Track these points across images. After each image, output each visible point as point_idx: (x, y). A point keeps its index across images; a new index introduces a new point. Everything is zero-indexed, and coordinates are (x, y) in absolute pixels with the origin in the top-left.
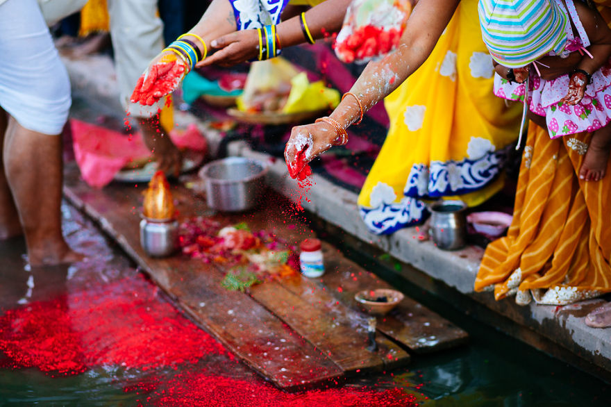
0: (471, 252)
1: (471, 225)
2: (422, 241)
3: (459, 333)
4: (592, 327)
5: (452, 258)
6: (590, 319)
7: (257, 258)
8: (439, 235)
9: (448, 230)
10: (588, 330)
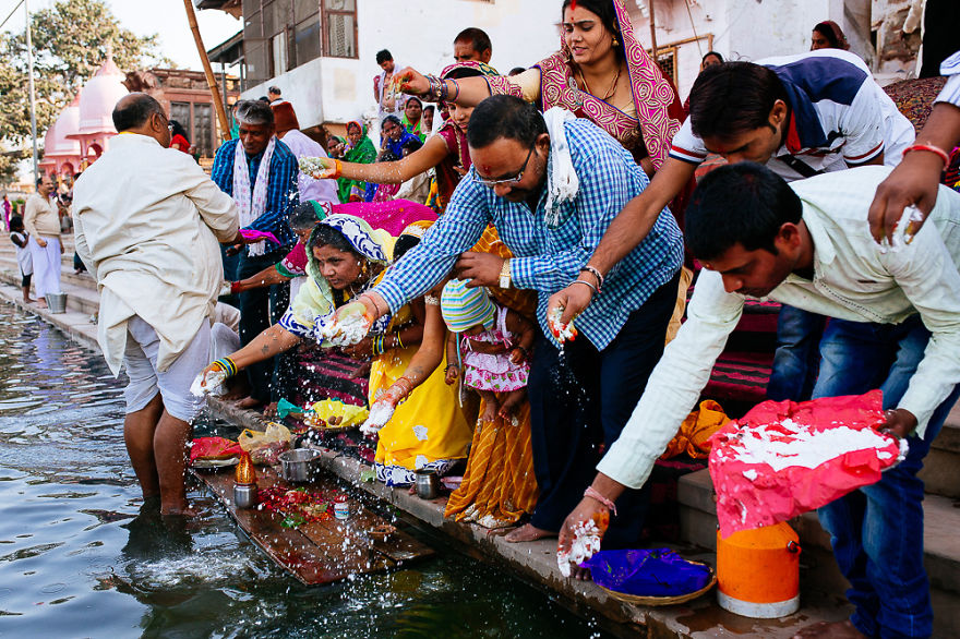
0: (442, 500)
1: (442, 484)
2: (411, 495)
3: (429, 551)
4: (509, 542)
5: (428, 504)
6: (507, 537)
7: (308, 509)
8: (421, 489)
9: (426, 485)
10: (506, 544)
